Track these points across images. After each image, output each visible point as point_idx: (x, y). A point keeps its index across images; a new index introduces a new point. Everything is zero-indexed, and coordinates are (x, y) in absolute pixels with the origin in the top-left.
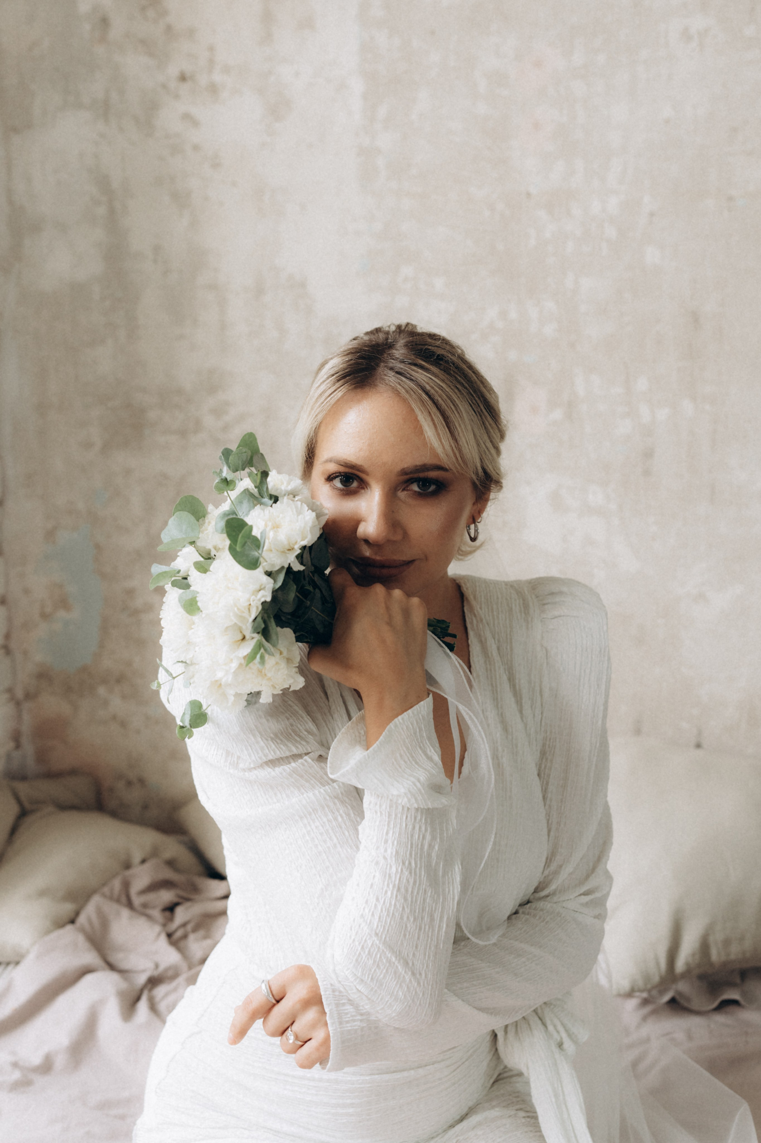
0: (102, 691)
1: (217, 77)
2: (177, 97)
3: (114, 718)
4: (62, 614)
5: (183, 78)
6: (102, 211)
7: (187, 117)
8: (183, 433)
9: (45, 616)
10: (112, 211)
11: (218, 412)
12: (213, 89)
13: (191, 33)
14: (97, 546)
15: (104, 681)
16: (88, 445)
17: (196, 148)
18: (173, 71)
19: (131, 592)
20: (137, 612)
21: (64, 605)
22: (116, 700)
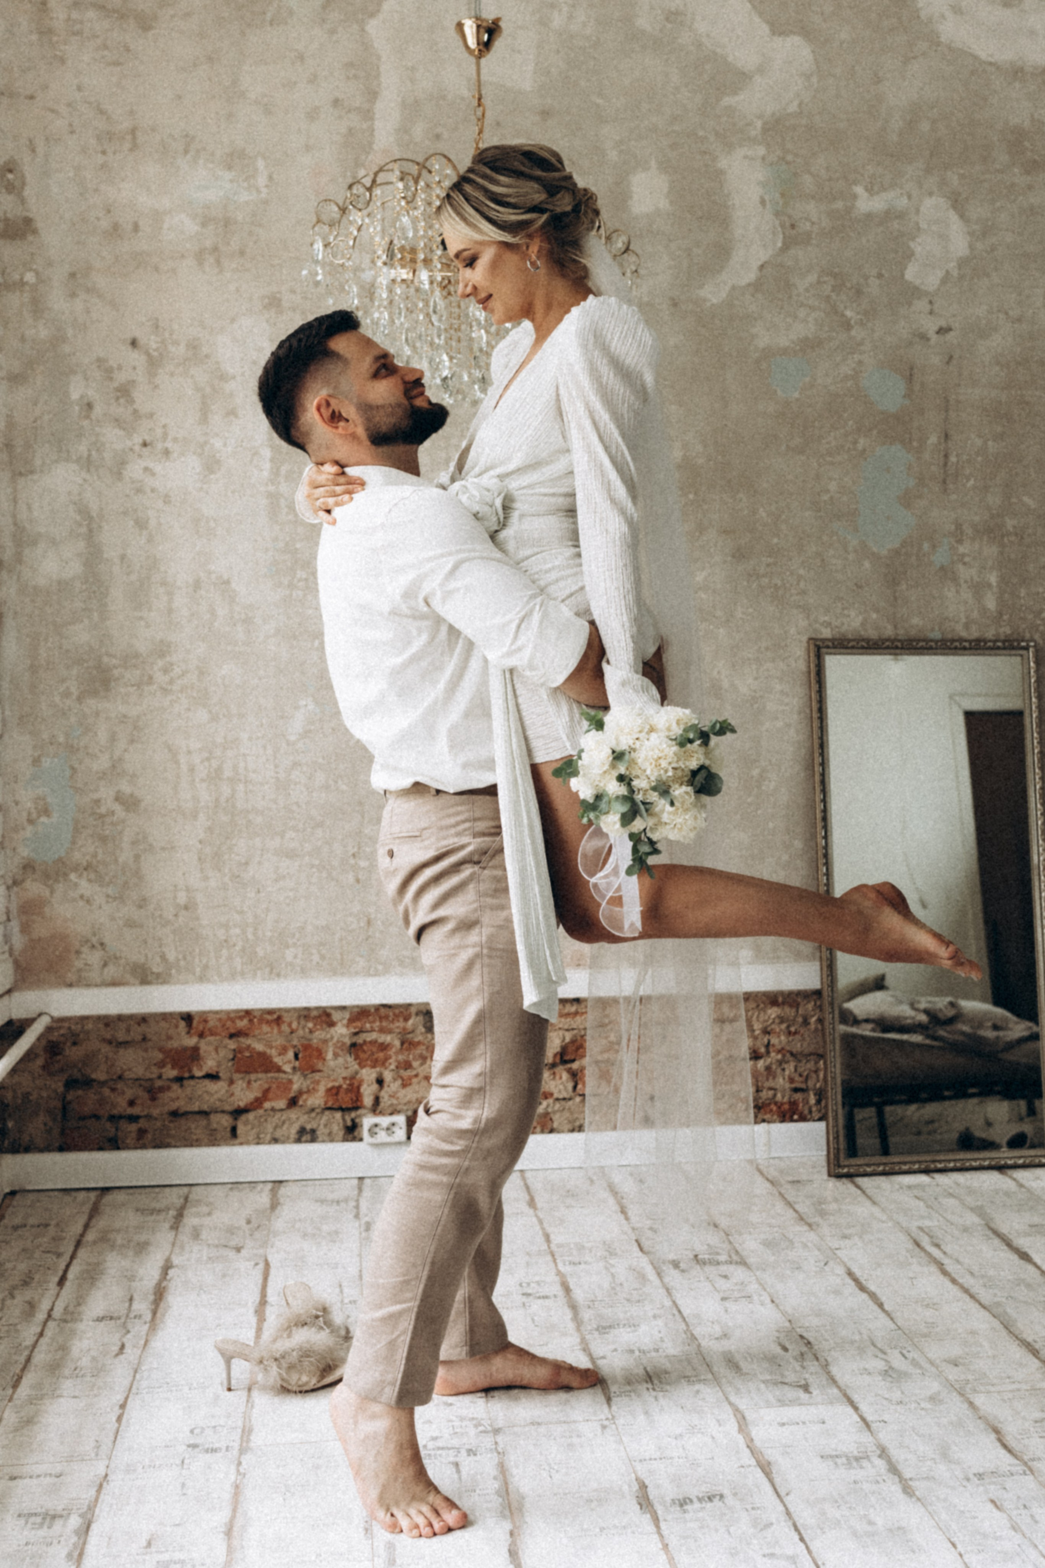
0: (73, 876)
1: (169, 445)
2: (140, 456)
3: (82, 897)
4: (44, 819)
5: (145, 444)
6: (84, 530)
7: (146, 469)
8: (138, 685)
9: (31, 821)
10: (90, 531)
11: (165, 671)
12: (167, 452)
13: (151, 415)
14: (72, 768)
15: (75, 869)
16: (67, 694)
17: (153, 490)
18: (137, 440)
19: (97, 802)
20: (102, 816)
21: (46, 812)
22: (83, 883)
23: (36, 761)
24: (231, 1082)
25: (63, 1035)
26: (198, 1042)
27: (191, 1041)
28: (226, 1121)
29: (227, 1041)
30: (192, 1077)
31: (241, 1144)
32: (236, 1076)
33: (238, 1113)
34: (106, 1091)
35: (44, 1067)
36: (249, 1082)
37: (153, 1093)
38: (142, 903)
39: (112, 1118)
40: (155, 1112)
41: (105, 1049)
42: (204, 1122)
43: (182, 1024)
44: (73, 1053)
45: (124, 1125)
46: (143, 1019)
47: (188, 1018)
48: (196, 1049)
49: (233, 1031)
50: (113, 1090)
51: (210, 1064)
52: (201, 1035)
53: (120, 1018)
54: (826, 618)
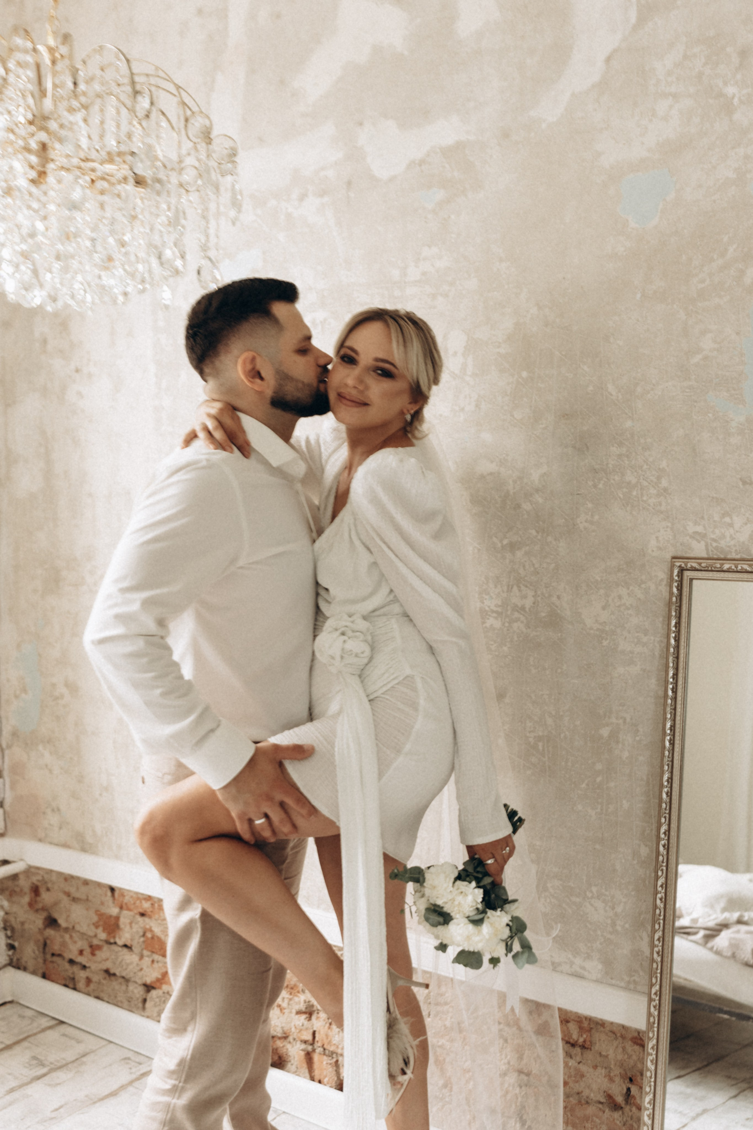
1: (91, 369)
2: (75, 381)
3: (46, 766)
4: (24, 696)
5: (77, 370)
6: (43, 450)
7: (79, 393)
8: (76, 586)
9: (16, 697)
10: (47, 450)
11: (91, 573)
12: (90, 376)
13: (80, 344)
14: (40, 655)
15: (42, 741)
16: (36, 591)
17: (83, 411)
18: (73, 366)
19: (54, 685)
20: (56, 698)
21: (24, 690)
22: (47, 754)
23: (19, 646)
24: (141, 957)
25: (38, 881)
26: (120, 913)
27: (114, 911)
28: (138, 992)
29: (140, 919)
30: (115, 943)
31: (148, 1017)
32: (146, 953)
33: (149, 988)
34: (67, 937)
35: (31, 905)
36: (153, 961)
37: (94, 949)
38: (80, 779)
39: (71, 962)
40: (94, 966)
41: (65, 900)
42: (124, 987)
43: (109, 893)
44: (46, 898)
45: (76, 969)
46: (86, 882)
47: (112, 889)
48: (117, 918)
49: (141, 911)
50: (71, 937)
51: (125, 936)
52: (121, 908)
53: (72, 877)
54: (699, 529)
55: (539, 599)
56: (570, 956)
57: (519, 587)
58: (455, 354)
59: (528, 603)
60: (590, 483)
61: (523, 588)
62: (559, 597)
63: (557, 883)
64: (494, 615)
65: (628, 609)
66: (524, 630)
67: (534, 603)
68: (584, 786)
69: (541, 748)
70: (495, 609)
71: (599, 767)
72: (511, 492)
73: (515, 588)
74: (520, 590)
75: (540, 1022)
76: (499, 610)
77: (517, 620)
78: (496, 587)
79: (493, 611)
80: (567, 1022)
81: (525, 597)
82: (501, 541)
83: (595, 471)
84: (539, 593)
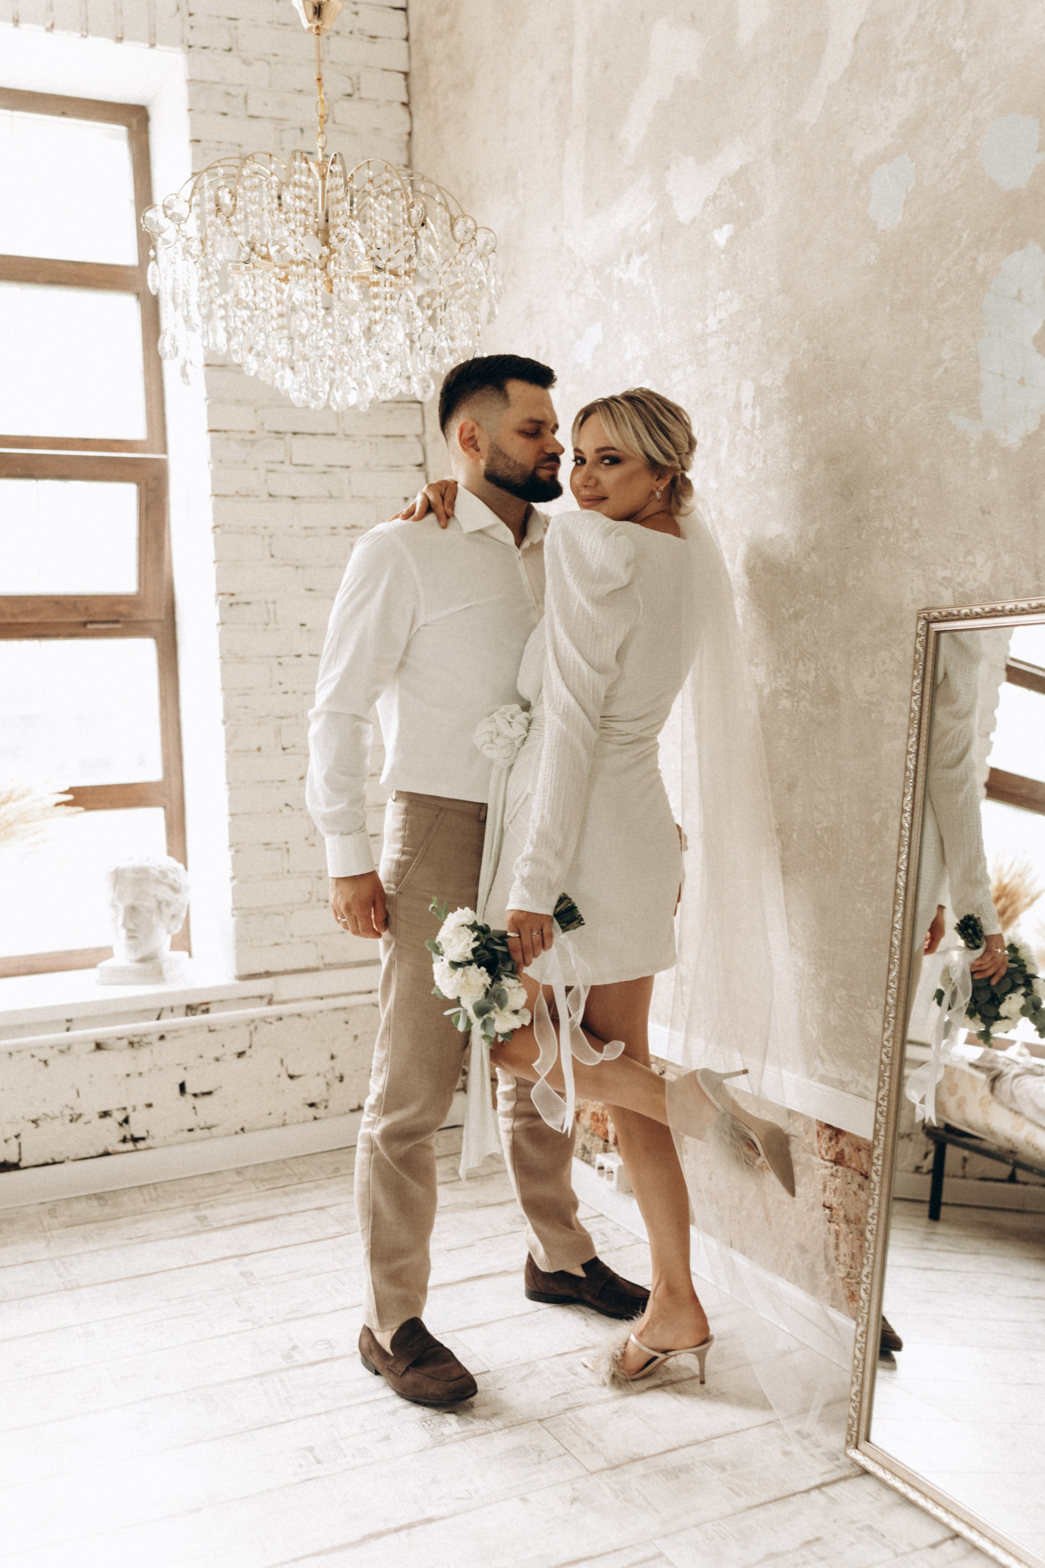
55: (819, 672)
56: (856, 1074)
57: (803, 661)
58: (746, 407)
59: (811, 678)
60: (855, 534)
61: (806, 661)
62: (835, 668)
63: (843, 992)
64: (786, 694)
65: (891, 675)
66: (809, 708)
67: (816, 677)
68: (861, 881)
69: (826, 840)
70: (786, 688)
71: (873, 858)
72: (793, 555)
73: (800, 662)
74: (805, 665)
75: (838, 1150)
76: (789, 688)
77: (804, 698)
78: (785, 663)
79: (785, 691)
80: (859, 1150)
81: (808, 671)
82: (787, 610)
83: (859, 520)
84: (819, 665)
